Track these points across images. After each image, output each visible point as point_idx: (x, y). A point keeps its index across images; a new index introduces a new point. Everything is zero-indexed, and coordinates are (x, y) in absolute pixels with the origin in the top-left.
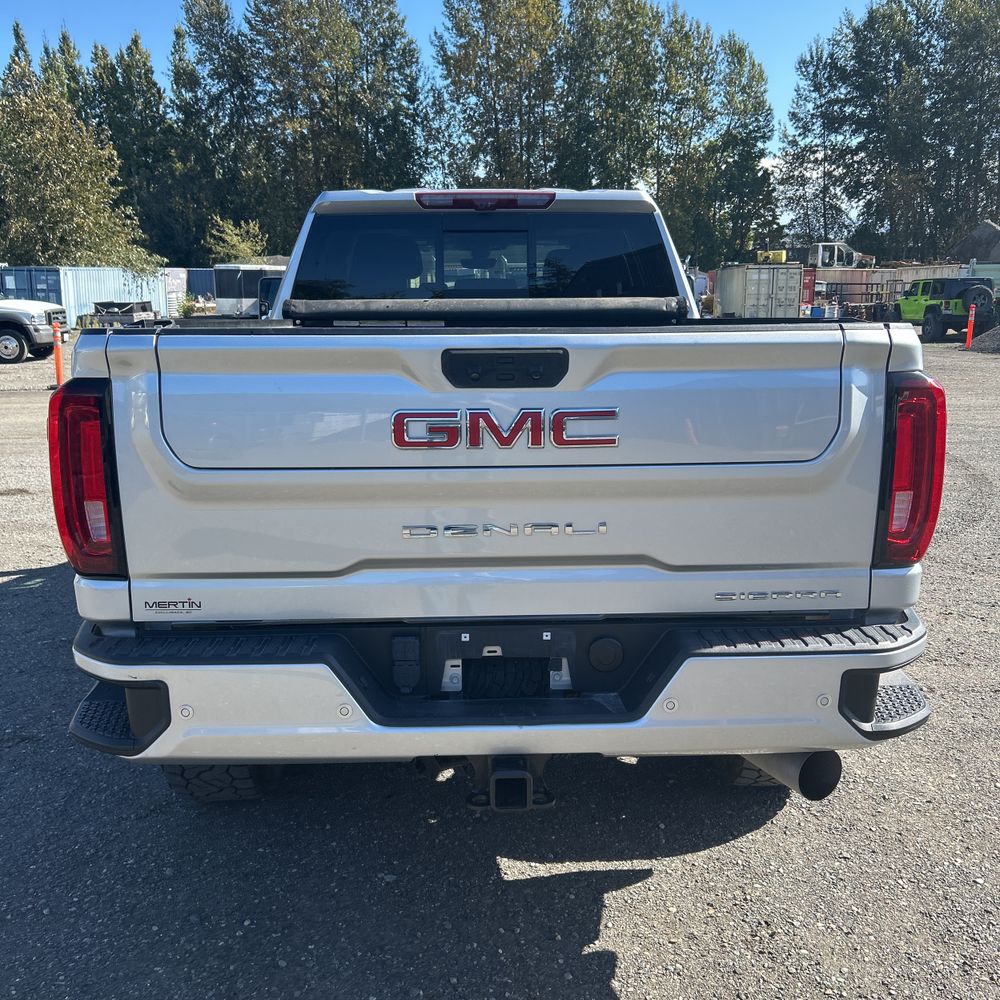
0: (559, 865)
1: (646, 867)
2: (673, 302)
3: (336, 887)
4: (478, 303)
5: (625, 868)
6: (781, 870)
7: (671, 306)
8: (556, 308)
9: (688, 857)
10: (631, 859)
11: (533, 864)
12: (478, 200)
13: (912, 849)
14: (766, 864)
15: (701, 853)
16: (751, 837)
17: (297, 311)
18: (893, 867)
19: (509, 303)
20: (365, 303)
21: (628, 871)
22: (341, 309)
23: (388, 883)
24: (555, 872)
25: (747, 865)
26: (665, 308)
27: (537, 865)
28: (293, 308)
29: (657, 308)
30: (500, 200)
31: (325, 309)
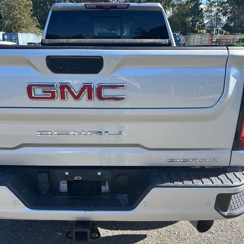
0: (116, 231)
1: (145, 234)
2: (167, 41)
3: (42, 237)
4: (103, 41)
5: (138, 234)
6: (190, 237)
7: (166, 42)
8: (128, 42)
9: (159, 230)
10: (140, 230)
11: (108, 230)
12: (104, 6)
13: (235, 230)
14: (185, 235)
15: (164, 228)
16: (181, 222)
17: (45, 43)
18: (229, 238)
19: (113, 40)
20: (67, 40)
21: (139, 235)
22: (59, 42)
23: (59, 236)
24: (114, 234)
25: (179, 235)
26: (164, 43)
27: (109, 231)
28: (44, 42)
29: (161, 43)
30: (111, 6)
31: (54, 42)
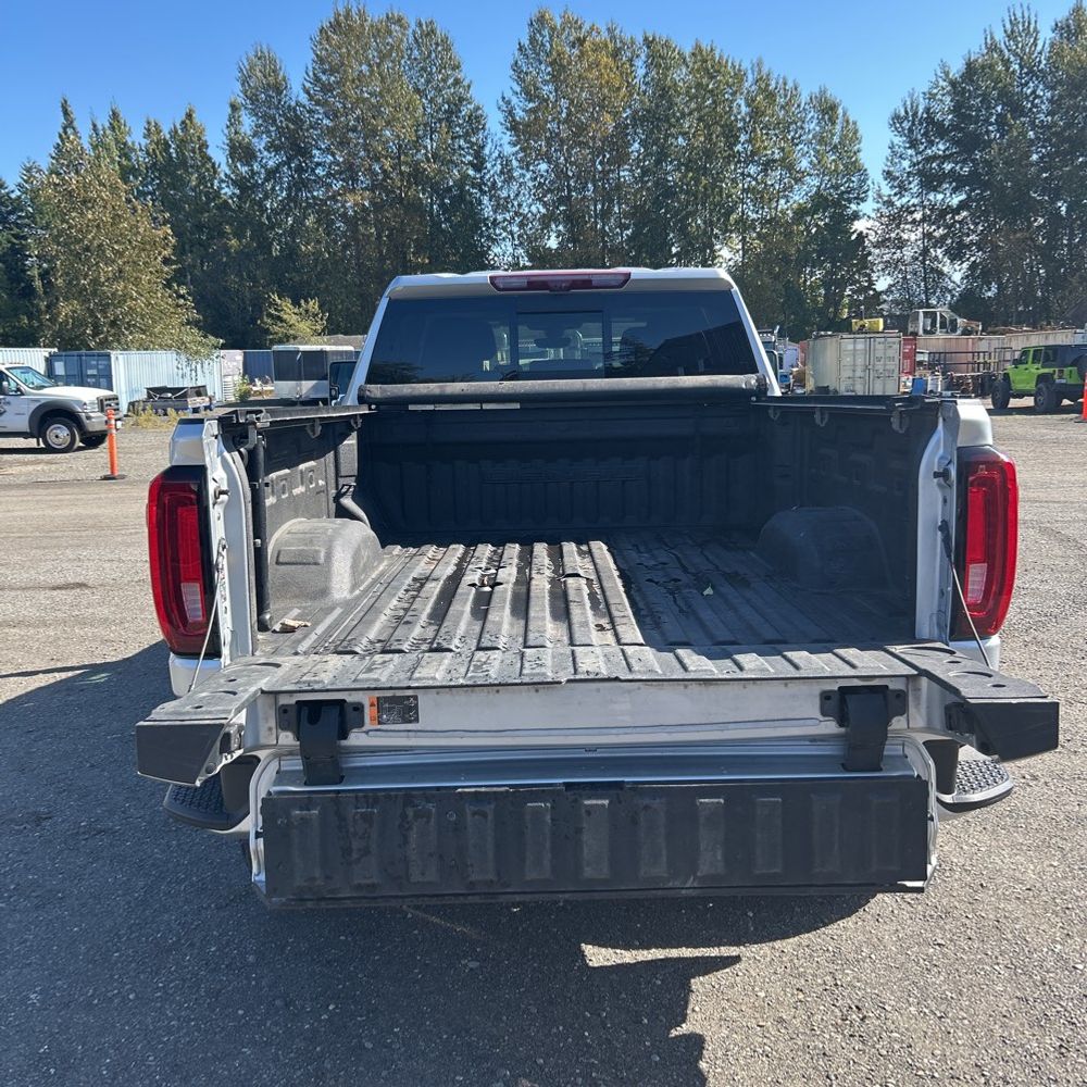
0: (645, 952)
1: (734, 954)
2: (752, 379)
3: (420, 973)
4: (554, 385)
5: (713, 955)
6: (873, 956)
7: (750, 383)
8: (633, 388)
9: (778, 944)
10: (719, 945)
11: (618, 951)
12: (552, 281)
13: (1010, 936)
14: (859, 950)
15: (791, 940)
16: (842, 925)
17: (372, 396)
18: (990, 953)
19: (585, 384)
20: (440, 387)
21: (716, 957)
22: (416, 393)
23: (471, 969)
24: (640, 958)
25: (838, 952)
26: (744, 386)
27: (623, 951)
28: (368, 393)
29: (736, 386)
30: (574, 281)
31: (400, 394)
